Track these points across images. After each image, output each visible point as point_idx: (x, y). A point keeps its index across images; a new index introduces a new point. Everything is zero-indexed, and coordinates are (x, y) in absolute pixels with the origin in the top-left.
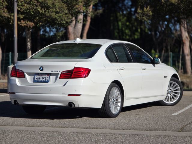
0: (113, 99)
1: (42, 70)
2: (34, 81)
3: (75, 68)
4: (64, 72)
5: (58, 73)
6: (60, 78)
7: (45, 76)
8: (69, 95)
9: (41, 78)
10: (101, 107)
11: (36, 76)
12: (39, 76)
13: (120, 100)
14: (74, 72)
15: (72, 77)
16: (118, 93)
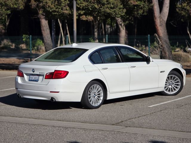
0: (94, 94)
1: (34, 72)
2: (30, 80)
3: (55, 70)
4: (48, 74)
5: (44, 75)
6: (45, 79)
7: (36, 76)
8: (51, 92)
9: (33, 78)
10: (80, 101)
11: (31, 76)
12: (32, 76)
13: (102, 95)
14: (55, 74)
15: (53, 78)
16: (100, 88)
